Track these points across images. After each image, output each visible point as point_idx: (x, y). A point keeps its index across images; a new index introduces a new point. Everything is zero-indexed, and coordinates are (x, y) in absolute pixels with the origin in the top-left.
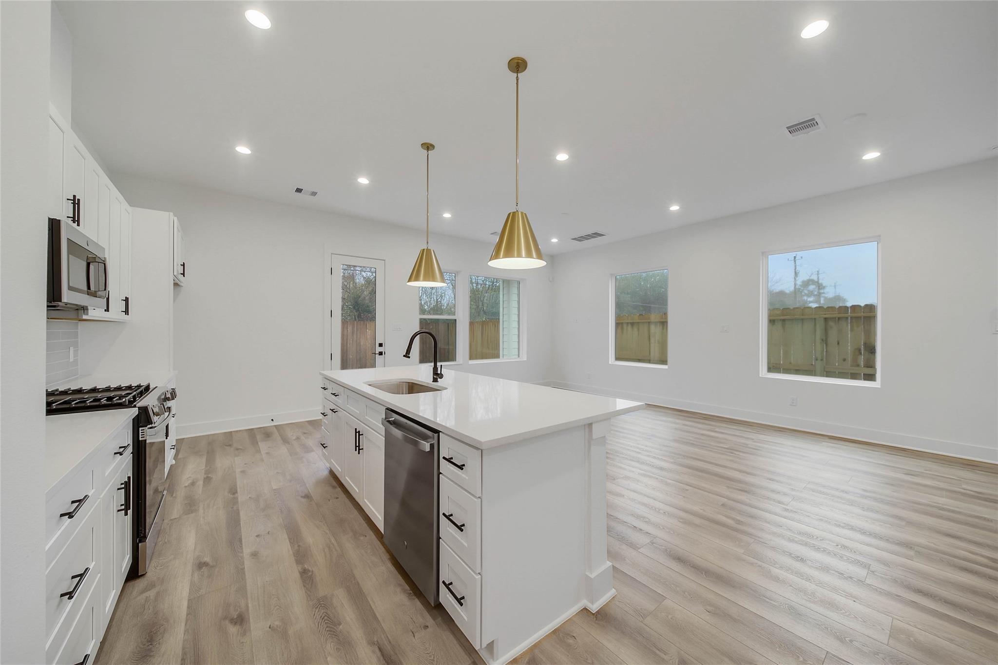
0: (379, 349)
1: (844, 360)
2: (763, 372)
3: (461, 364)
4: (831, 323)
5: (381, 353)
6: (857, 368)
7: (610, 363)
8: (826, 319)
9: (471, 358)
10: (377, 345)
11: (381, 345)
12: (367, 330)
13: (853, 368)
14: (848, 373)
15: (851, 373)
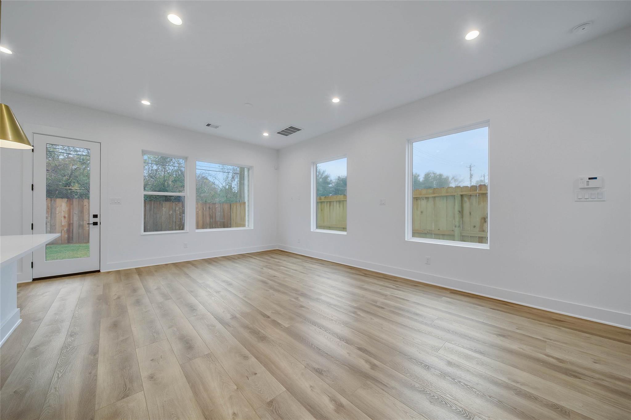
0: (93, 220)
1: (475, 227)
2: (408, 237)
3: (188, 232)
4: (466, 199)
5: (95, 224)
6: (483, 233)
7: (312, 230)
8: (462, 196)
9: (198, 228)
10: (91, 216)
11: (95, 216)
12: (163, 208)
13: (480, 233)
14: (477, 237)
15: (479, 237)
